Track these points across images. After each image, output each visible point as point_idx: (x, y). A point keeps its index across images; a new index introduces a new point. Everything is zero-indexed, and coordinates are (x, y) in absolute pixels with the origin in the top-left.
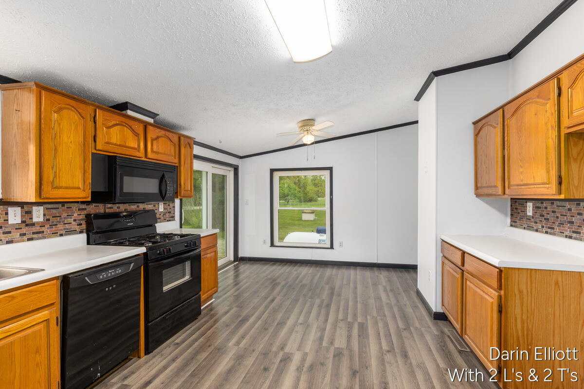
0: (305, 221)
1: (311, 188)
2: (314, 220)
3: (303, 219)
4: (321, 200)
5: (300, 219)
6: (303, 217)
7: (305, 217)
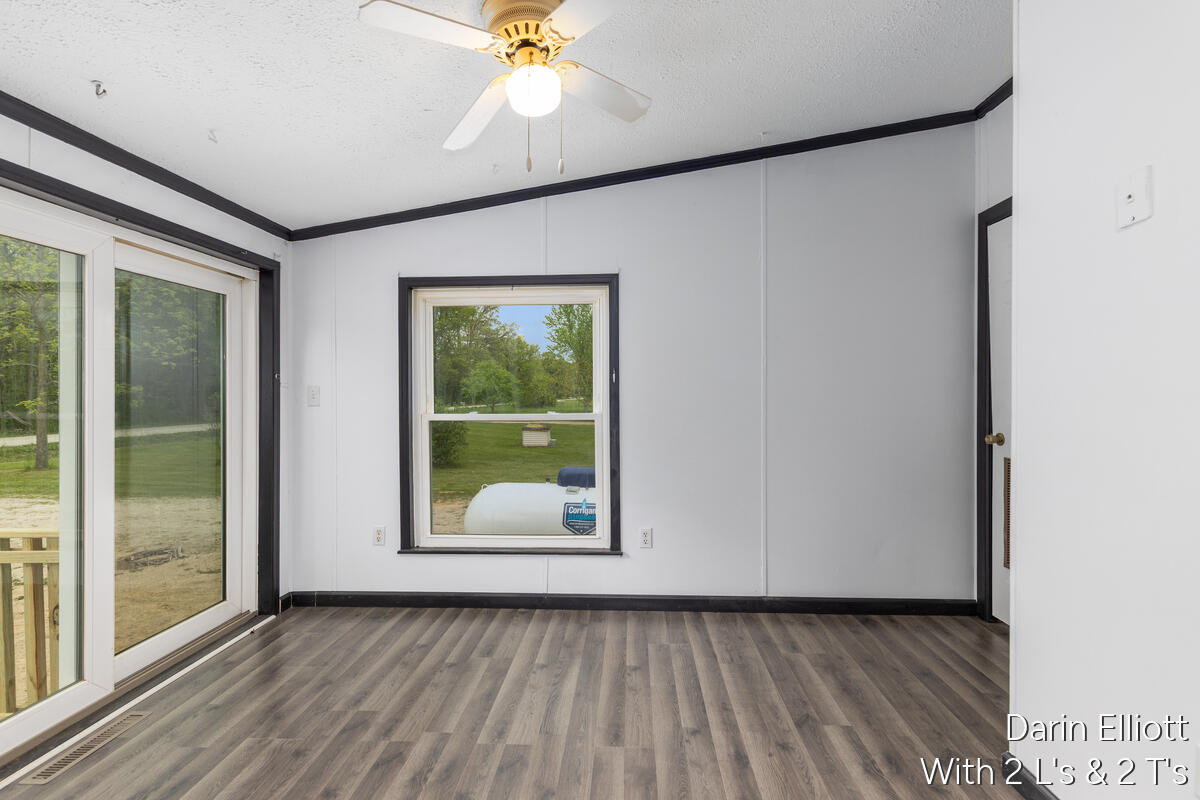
0: (529, 447)
1: (541, 378)
2: (550, 445)
3: (525, 443)
4: (562, 403)
5: (520, 444)
6: (524, 439)
7: (530, 439)
